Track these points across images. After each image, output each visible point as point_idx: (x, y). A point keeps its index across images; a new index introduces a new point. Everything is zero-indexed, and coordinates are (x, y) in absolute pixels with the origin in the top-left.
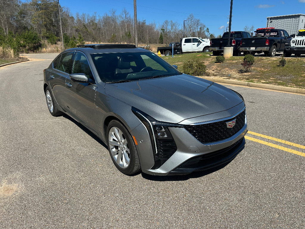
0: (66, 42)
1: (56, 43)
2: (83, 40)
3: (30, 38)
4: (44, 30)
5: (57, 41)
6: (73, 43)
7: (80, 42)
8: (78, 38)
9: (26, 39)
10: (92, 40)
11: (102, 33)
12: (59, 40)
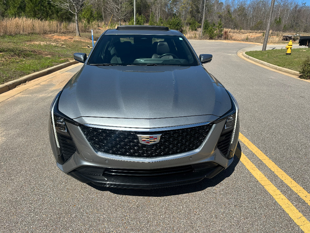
0: (205, 28)
1: (196, 30)
2: (221, 27)
3: (174, 24)
4: (189, 16)
5: (198, 28)
6: (211, 30)
7: (219, 29)
8: (218, 25)
9: (170, 25)
10: (233, 27)
11: (248, 20)
12: (200, 27)
